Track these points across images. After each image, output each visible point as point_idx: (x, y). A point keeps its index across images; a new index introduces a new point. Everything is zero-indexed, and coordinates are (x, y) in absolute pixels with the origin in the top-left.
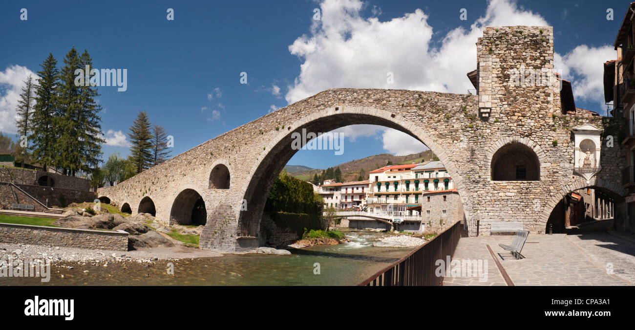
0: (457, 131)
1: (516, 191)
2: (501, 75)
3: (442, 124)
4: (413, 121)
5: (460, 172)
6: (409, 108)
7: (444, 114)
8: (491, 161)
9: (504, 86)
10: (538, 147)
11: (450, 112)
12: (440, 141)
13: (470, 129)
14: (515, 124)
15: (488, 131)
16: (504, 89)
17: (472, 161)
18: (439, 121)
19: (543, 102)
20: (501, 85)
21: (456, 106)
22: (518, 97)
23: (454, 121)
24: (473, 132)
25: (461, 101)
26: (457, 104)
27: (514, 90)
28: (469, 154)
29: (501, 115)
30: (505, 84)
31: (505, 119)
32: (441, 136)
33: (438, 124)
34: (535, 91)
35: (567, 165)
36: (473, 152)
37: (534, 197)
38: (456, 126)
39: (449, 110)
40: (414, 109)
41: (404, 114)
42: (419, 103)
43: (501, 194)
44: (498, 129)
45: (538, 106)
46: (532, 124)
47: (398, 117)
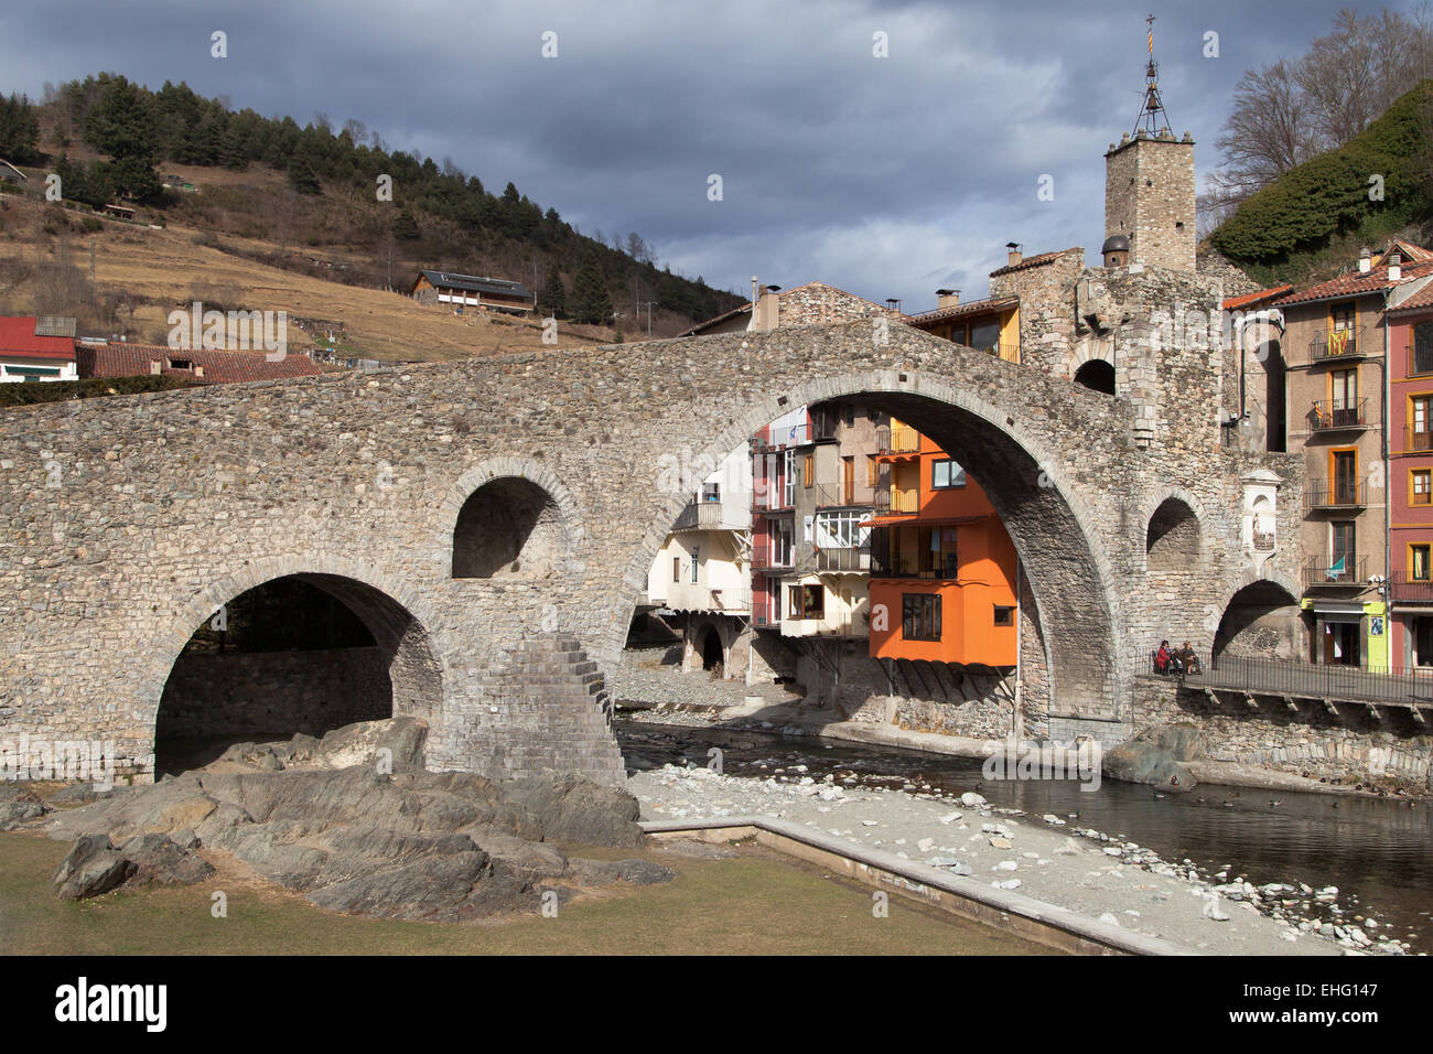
0: (1101, 469)
1: (1177, 590)
2: (1162, 366)
3: (1081, 454)
4: (1040, 440)
5: (1108, 553)
6: (1032, 409)
7: (1084, 433)
8: (1146, 533)
9: (1165, 389)
10: (1201, 507)
11: (1093, 428)
12: (1081, 487)
13: (1119, 468)
14: (1176, 464)
15: (1142, 474)
16: (1164, 393)
17: (1123, 530)
18: (1078, 446)
19: (1209, 424)
20: (1161, 386)
21: (1100, 419)
22: (1181, 411)
23: (1098, 448)
24: (1123, 473)
25: (1107, 408)
26: (1101, 414)
27: (1177, 399)
28: (1117, 516)
29: (1160, 444)
30: (1166, 384)
31: (1163, 452)
32: (1081, 478)
33: (1076, 451)
34: (1200, 402)
35: (1234, 543)
36: (1123, 511)
37: (1196, 601)
38: (1102, 460)
39: (1092, 424)
40: (1042, 415)
41: (1027, 422)
42: (1048, 403)
43: (1159, 596)
44: (1156, 470)
45: (1203, 430)
46: (1195, 465)
47: (1017, 425)
